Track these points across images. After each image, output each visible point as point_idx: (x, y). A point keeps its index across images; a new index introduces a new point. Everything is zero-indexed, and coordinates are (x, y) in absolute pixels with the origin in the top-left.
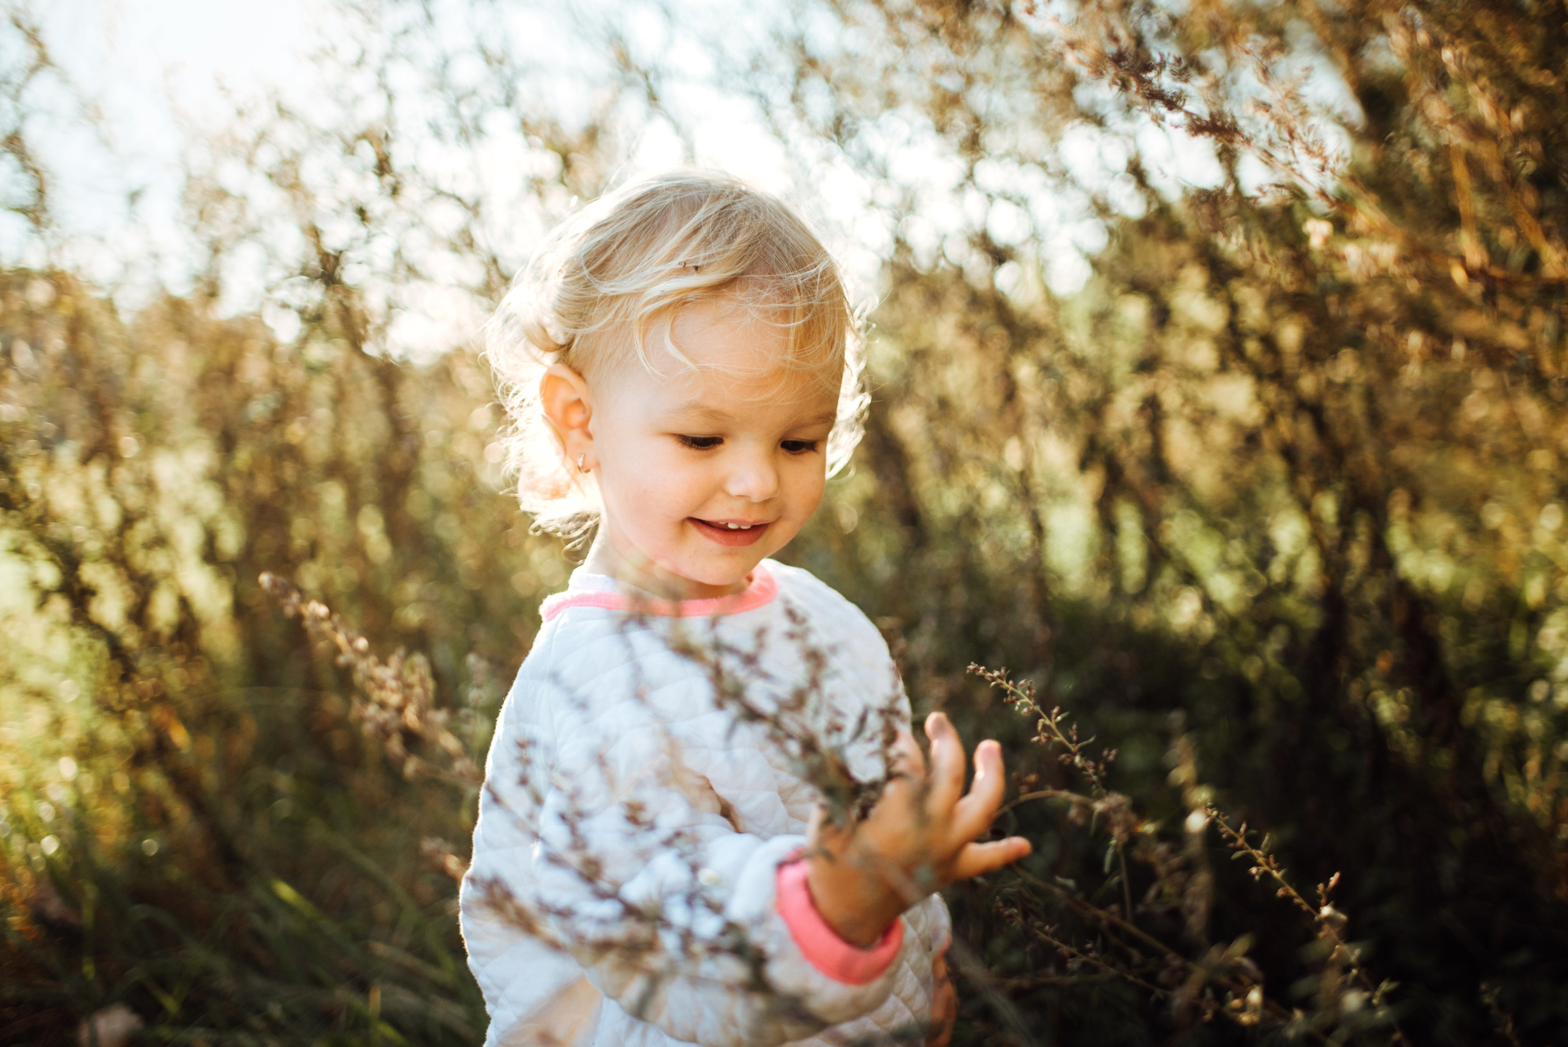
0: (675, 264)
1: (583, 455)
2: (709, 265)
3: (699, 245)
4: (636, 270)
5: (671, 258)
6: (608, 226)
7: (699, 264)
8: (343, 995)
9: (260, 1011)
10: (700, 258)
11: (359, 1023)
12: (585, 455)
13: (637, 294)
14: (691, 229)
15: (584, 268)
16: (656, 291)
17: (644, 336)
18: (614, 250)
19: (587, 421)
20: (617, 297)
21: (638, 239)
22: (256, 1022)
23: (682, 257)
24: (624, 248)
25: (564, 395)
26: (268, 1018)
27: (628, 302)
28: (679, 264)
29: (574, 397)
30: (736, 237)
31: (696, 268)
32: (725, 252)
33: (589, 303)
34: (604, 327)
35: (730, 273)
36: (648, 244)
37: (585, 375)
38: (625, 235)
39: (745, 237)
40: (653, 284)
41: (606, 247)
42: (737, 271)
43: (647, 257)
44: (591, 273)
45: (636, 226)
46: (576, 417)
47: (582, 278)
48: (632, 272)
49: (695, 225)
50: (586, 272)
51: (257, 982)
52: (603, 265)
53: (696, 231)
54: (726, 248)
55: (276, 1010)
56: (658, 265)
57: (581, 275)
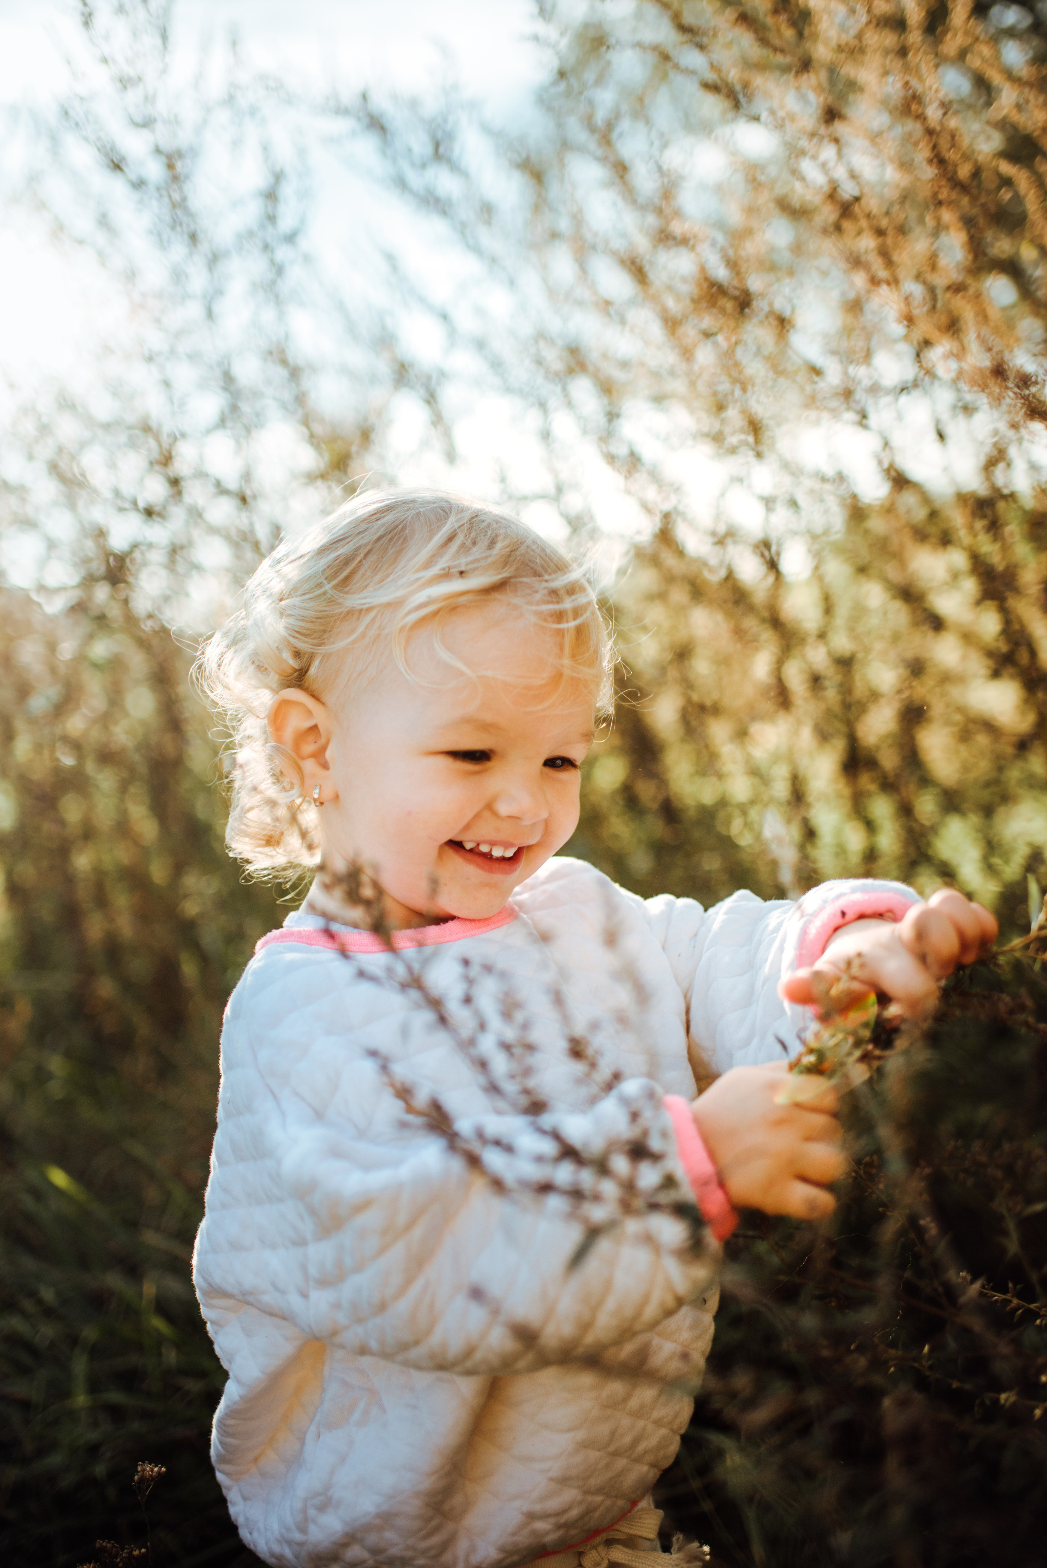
0: (435, 570)
1: (318, 787)
2: (475, 569)
3: (458, 552)
4: (389, 579)
5: (429, 563)
6: (348, 540)
7: (463, 569)
8: (114, 1281)
9: (33, 1294)
10: (463, 562)
11: (130, 1311)
12: (321, 787)
13: (394, 605)
14: (444, 539)
15: (325, 582)
16: (422, 596)
17: (405, 649)
18: (360, 561)
19: (324, 749)
20: (369, 610)
21: (386, 550)
22: (28, 1305)
23: (443, 563)
24: (372, 558)
25: (296, 722)
26: (40, 1302)
27: (382, 614)
28: (441, 570)
29: (309, 724)
30: (495, 543)
31: (461, 573)
32: (486, 557)
33: (333, 619)
34: (354, 642)
35: (500, 577)
36: (399, 553)
37: (325, 698)
38: (369, 548)
39: (505, 543)
40: (413, 593)
41: (347, 562)
42: (505, 574)
43: (399, 567)
44: (335, 587)
45: (379, 539)
46: (309, 748)
47: (325, 593)
48: (384, 582)
49: (447, 535)
50: (328, 587)
51: (29, 1263)
52: (347, 578)
53: (450, 539)
54: (488, 553)
55: (48, 1294)
56: (418, 571)
57: (322, 590)
